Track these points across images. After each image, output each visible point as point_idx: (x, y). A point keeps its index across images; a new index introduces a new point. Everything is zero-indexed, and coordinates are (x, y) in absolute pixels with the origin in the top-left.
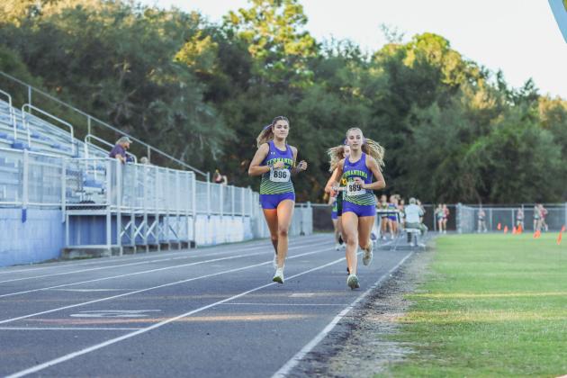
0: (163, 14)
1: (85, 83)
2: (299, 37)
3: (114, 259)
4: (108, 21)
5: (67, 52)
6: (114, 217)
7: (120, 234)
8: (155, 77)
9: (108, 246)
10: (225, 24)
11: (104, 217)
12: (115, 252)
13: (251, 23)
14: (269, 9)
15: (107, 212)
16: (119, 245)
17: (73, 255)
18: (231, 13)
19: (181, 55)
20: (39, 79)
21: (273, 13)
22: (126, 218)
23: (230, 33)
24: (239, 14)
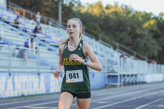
0: (141, 13)
1: (117, 33)
4: (125, 15)
5: (112, 24)
7: (122, 80)
8: (138, 31)
10: (160, 16)
11: (117, 76)
12: (121, 85)
15: (118, 74)
17: (108, 86)
18: (161, 13)
19: (146, 25)
20: (104, 32)
22: (124, 76)
23: (161, 18)
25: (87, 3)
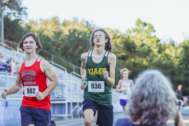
2: (153, 37)
3: (69, 120)
6: (69, 104)
7: (72, 111)
9: (66, 115)
10: (127, 33)
11: (65, 104)
12: (69, 117)
13: (136, 33)
14: (142, 28)
15: (66, 102)
16: (71, 115)
18: (129, 29)
21: (143, 29)
22: (74, 104)
23: (129, 37)
24: (131, 30)
25: (41, 19)
